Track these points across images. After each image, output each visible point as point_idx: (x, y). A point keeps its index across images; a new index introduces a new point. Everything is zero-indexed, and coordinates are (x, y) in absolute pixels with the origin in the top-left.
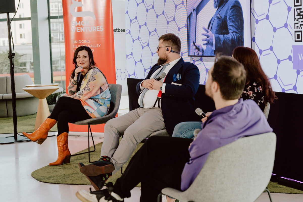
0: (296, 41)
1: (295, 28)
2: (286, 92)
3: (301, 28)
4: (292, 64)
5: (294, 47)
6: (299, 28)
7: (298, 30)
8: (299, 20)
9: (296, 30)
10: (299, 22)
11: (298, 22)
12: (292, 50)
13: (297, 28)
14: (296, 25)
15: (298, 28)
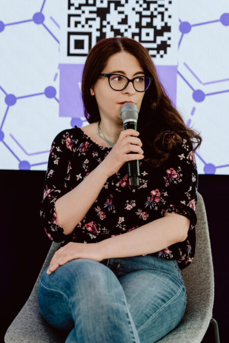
0: (69, 54)
1: (69, 26)
2: (32, 168)
3: (90, 26)
4: (57, 105)
5: (62, 67)
6: (83, 26)
7: (79, 29)
8: (83, 8)
9: (73, 29)
10: (83, 12)
11: (79, 12)
12: (56, 75)
13: (76, 26)
14: (73, 20)
15: (79, 26)
